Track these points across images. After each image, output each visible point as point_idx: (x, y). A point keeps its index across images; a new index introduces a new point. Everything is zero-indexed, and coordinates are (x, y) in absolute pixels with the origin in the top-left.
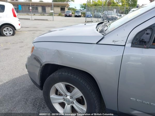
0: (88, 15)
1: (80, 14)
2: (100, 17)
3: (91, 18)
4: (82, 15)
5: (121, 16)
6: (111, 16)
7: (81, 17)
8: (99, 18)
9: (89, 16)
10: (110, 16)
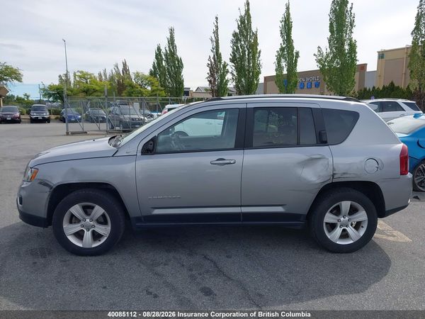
0: (71, 117)
1: (46, 115)
2: (103, 120)
3: (81, 123)
4: (53, 117)
5: (152, 116)
6: (130, 118)
7: (49, 122)
8: (102, 122)
9: (73, 119)
10: (127, 117)
